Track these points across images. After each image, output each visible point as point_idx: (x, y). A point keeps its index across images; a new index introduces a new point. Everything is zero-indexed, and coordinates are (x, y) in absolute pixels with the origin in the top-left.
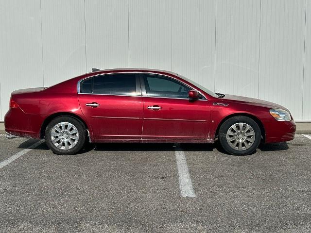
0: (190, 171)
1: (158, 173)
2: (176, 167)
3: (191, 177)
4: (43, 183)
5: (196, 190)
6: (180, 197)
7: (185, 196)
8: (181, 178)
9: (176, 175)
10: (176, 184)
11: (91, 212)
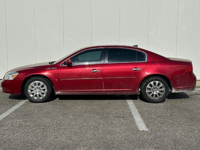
0: (140, 113)
1: (119, 114)
2: (130, 110)
3: (142, 117)
4: (45, 120)
5: (148, 126)
6: (138, 131)
7: (141, 130)
8: (135, 117)
9: (131, 115)
10: (133, 122)
11: (81, 140)
